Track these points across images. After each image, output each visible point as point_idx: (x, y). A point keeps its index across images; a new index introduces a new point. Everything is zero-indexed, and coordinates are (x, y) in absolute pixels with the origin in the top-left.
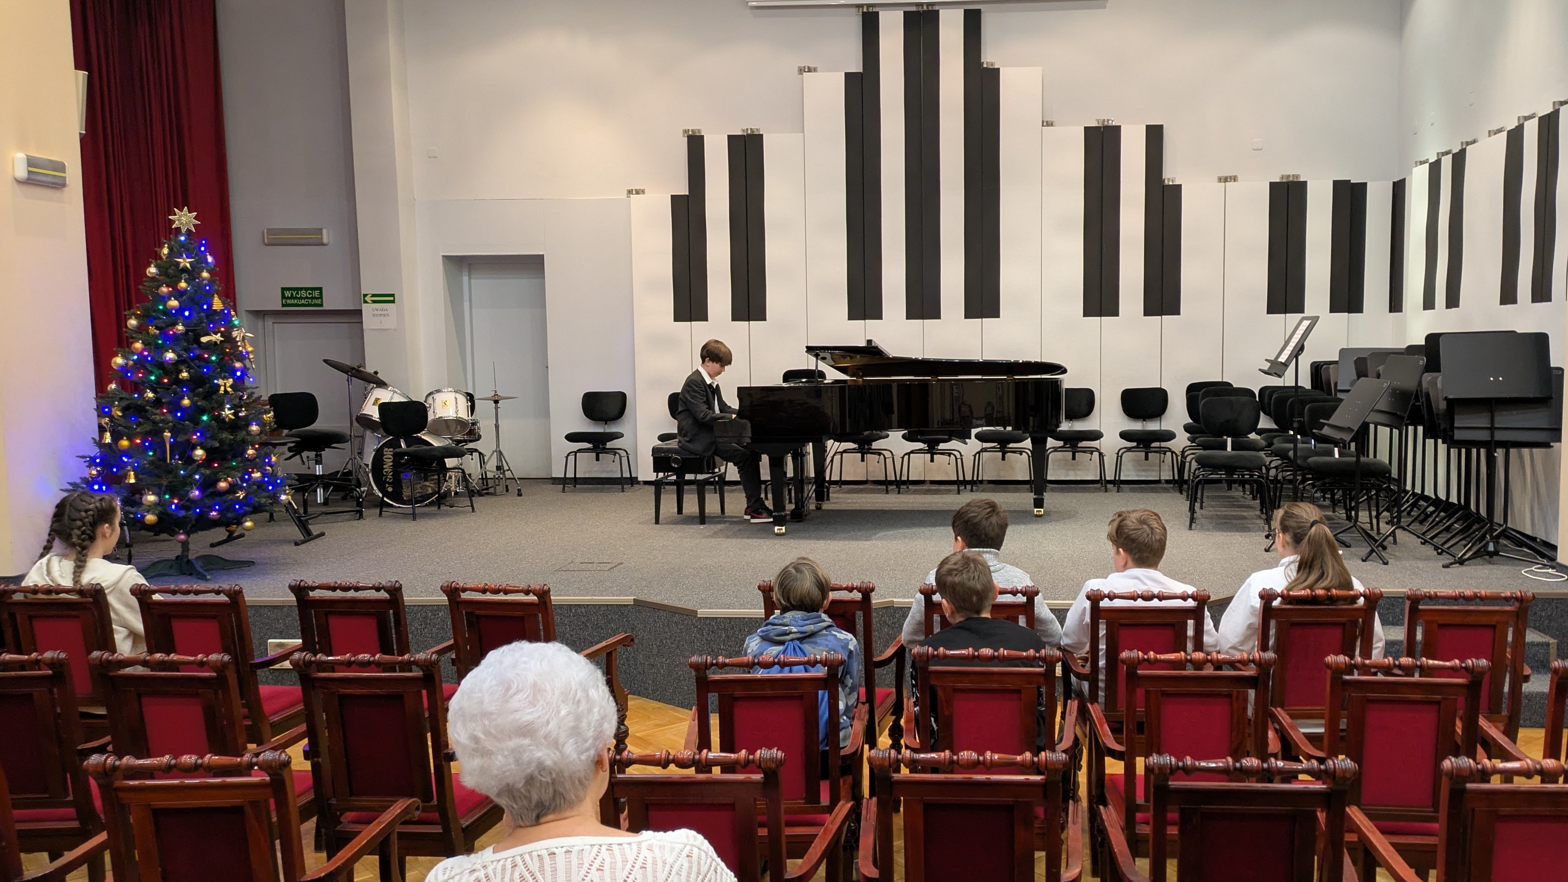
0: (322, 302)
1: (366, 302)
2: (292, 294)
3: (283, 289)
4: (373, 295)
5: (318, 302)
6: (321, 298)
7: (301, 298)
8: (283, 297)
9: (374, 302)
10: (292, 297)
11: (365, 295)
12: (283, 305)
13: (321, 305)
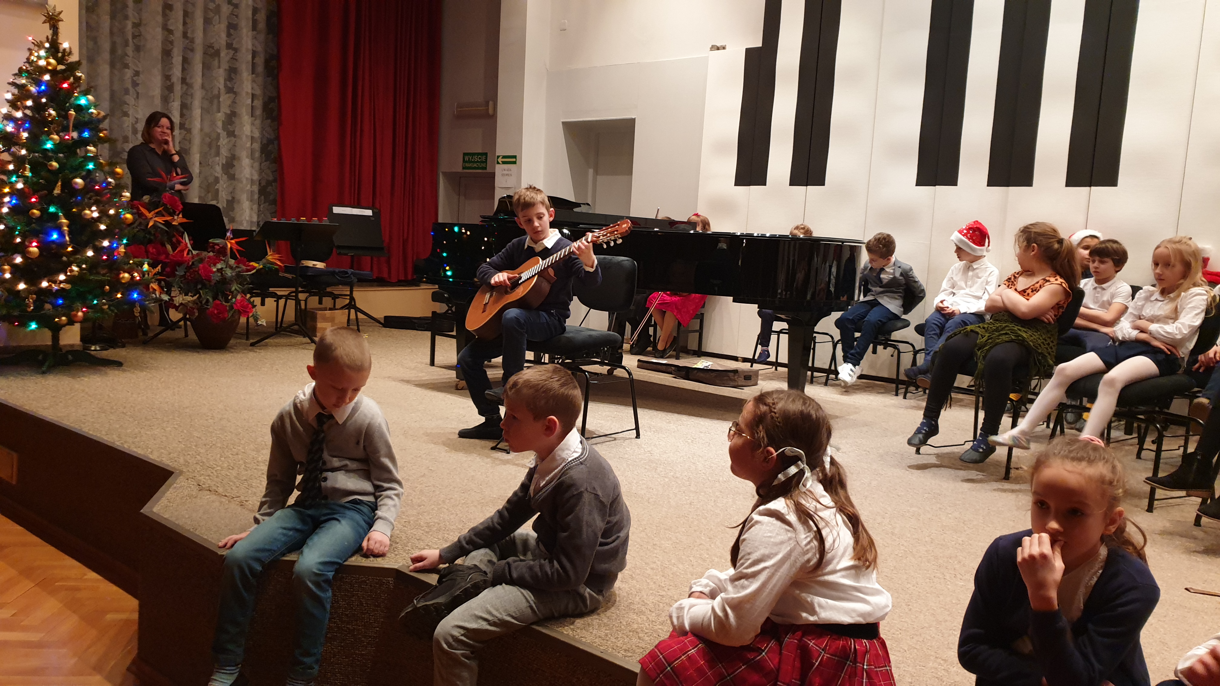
0: (486, 165)
1: (498, 163)
2: (469, 159)
3: (465, 154)
4: (504, 157)
5: (483, 165)
6: (486, 162)
7: (474, 162)
8: (464, 161)
9: (504, 163)
10: (469, 162)
11: (498, 157)
12: (464, 168)
13: (485, 168)
